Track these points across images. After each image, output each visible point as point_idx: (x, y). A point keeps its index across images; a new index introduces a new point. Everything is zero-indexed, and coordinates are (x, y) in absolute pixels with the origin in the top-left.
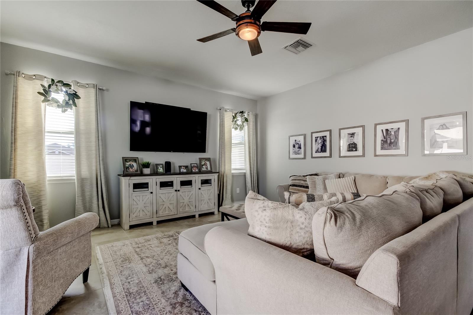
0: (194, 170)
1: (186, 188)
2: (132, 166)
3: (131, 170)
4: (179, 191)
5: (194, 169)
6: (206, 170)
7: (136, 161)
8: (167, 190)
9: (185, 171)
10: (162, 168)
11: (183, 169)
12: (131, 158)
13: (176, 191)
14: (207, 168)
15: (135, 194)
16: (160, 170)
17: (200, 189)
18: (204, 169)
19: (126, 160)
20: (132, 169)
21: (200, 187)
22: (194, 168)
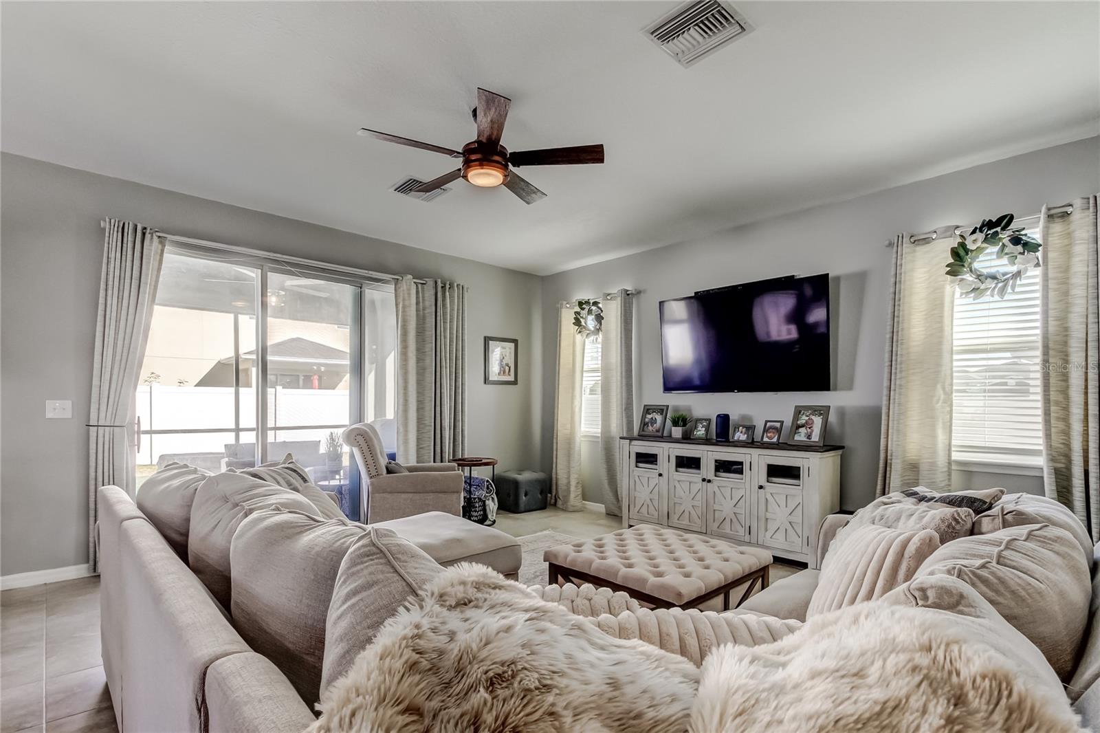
0: (767, 437)
1: (728, 479)
2: (653, 421)
3: (650, 428)
4: (709, 481)
5: (769, 435)
6: (805, 439)
7: (663, 412)
8: (687, 475)
9: (743, 437)
10: (704, 429)
11: (741, 432)
12: (655, 407)
13: (704, 480)
14: (809, 437)
15: (638, 472)
16: (698, 433)
17: (761, 487)
18: (801, 437)
19: (648, 410)
20: (652, 426)
21: (763, 481)
22: (770, 433)
